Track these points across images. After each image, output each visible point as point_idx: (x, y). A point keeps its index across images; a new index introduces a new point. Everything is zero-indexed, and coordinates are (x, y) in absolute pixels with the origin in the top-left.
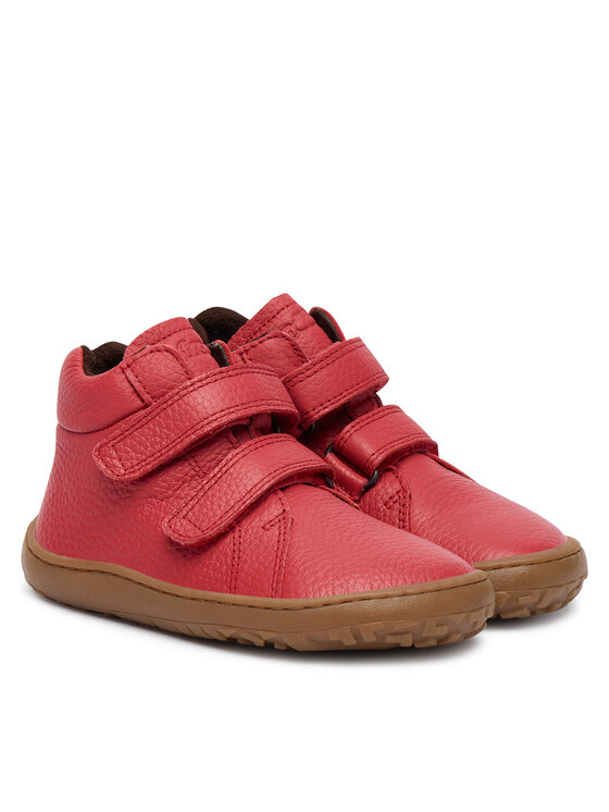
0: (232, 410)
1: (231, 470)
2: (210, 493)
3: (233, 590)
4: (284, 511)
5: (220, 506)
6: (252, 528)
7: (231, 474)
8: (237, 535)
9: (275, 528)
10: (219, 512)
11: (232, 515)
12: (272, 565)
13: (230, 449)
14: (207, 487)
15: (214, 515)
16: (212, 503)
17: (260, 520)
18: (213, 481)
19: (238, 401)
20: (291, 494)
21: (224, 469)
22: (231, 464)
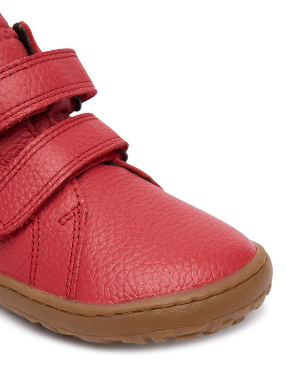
0: (26, 104)
1: (30, 161)
2: (10, 184)
3: (32, 282)
4: (79, 204)
5: (19, 199)
6: (50, 221)
7: (29, 166)
8: (35, 227)
9: (71, 222)
10: (18, 205)
11: (30, 209)
12: (68, 263)
13: (28, 137)
14: (7, 179)
15: (15, 208)
16: (12, 196)
17: (57, 213)
18: (13, 173)
19: (32, 94)
20: (86, 181)
21: (23, 161)
22: (29, 155)
